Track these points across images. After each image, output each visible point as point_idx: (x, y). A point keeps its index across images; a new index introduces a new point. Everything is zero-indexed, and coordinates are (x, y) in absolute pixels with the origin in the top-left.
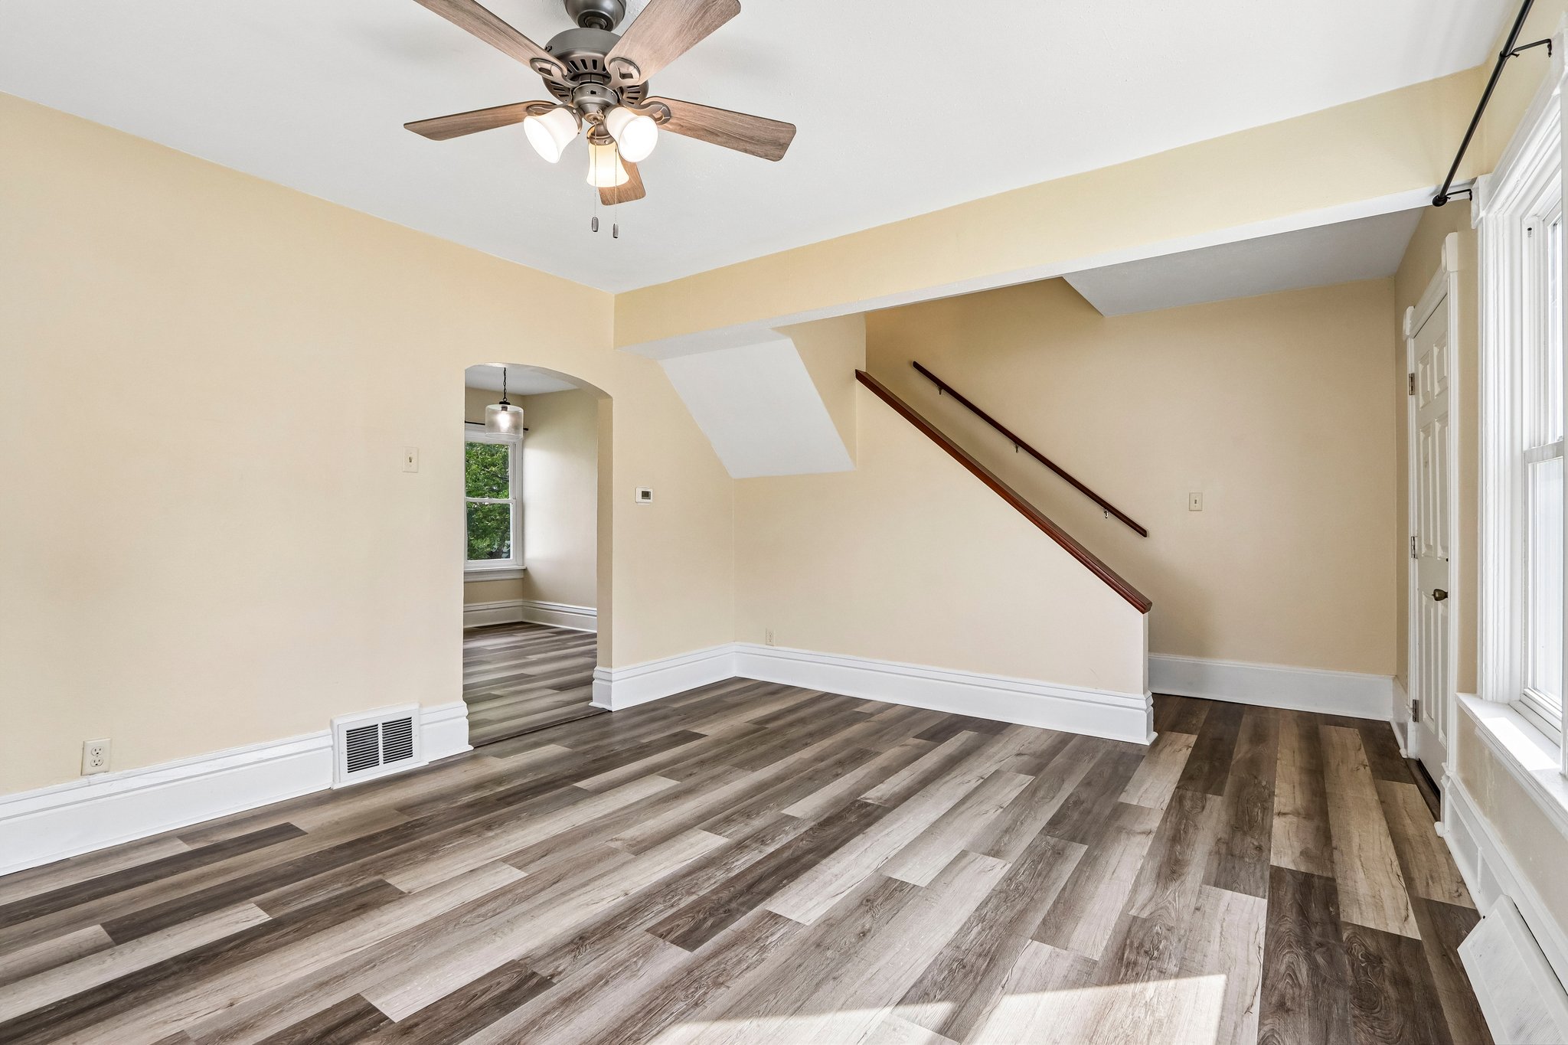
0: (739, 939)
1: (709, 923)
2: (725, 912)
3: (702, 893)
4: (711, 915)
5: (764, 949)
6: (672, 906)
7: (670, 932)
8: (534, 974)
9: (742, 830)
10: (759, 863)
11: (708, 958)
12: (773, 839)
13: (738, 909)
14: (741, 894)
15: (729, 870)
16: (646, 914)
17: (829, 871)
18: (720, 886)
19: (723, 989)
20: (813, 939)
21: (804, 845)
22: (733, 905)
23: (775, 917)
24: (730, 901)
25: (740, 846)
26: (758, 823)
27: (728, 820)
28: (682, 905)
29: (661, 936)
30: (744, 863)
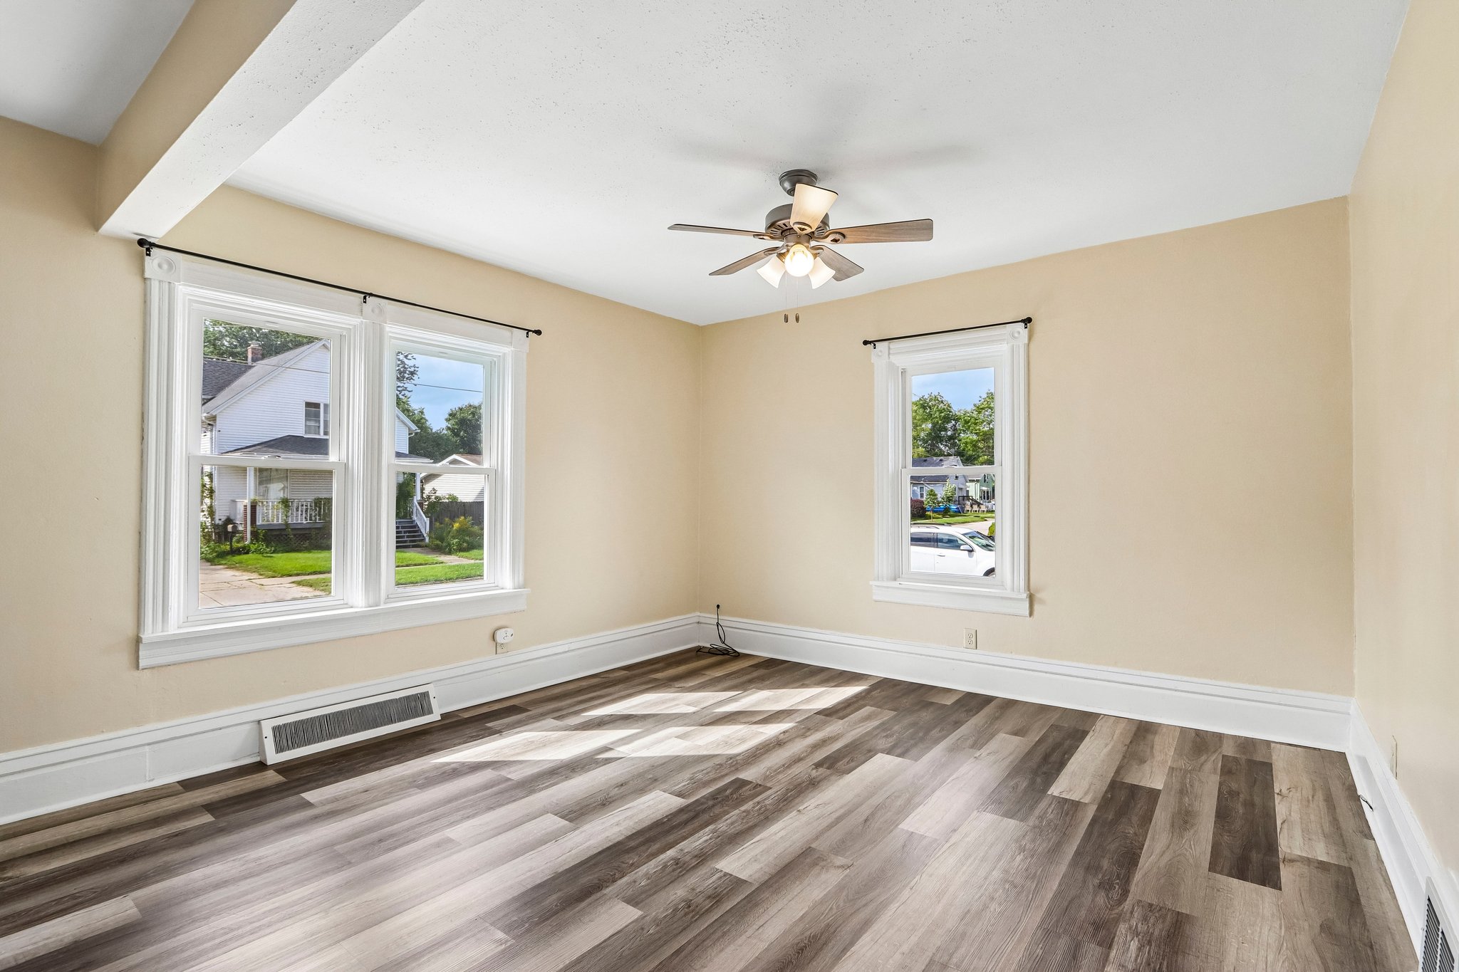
0: (706, 784)
1: (728, 792)
2: (717, 798)
3: (737, 811)
4: (727, 797)
5: (691, 779)
6: (758, 803)
7: (755, 788)
8: (828, 768)
9: (700, 881)
10: (684, 838)
11: (726, 775)
12: (665, 866)
13: (707, 800)
14: (704, 811)
15: (714, 831)
16: (776, 798)
17: (621, 828)
18: (722, 817)
19: (718, 763)
20: (658, 783)
21: (632, 858)
22: (711, 803)
23: (680, 795)
24: (713, 806)
25: (703, 857)
26: (678, 892)
27: (717, 898)
28: (751, 803)
29: (760, 785)
30: (700, 838)
